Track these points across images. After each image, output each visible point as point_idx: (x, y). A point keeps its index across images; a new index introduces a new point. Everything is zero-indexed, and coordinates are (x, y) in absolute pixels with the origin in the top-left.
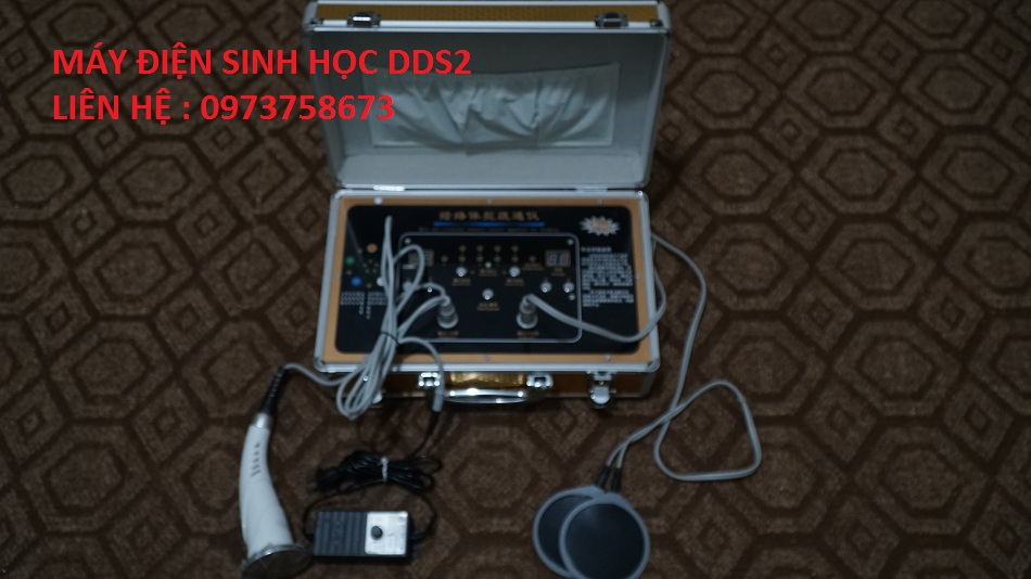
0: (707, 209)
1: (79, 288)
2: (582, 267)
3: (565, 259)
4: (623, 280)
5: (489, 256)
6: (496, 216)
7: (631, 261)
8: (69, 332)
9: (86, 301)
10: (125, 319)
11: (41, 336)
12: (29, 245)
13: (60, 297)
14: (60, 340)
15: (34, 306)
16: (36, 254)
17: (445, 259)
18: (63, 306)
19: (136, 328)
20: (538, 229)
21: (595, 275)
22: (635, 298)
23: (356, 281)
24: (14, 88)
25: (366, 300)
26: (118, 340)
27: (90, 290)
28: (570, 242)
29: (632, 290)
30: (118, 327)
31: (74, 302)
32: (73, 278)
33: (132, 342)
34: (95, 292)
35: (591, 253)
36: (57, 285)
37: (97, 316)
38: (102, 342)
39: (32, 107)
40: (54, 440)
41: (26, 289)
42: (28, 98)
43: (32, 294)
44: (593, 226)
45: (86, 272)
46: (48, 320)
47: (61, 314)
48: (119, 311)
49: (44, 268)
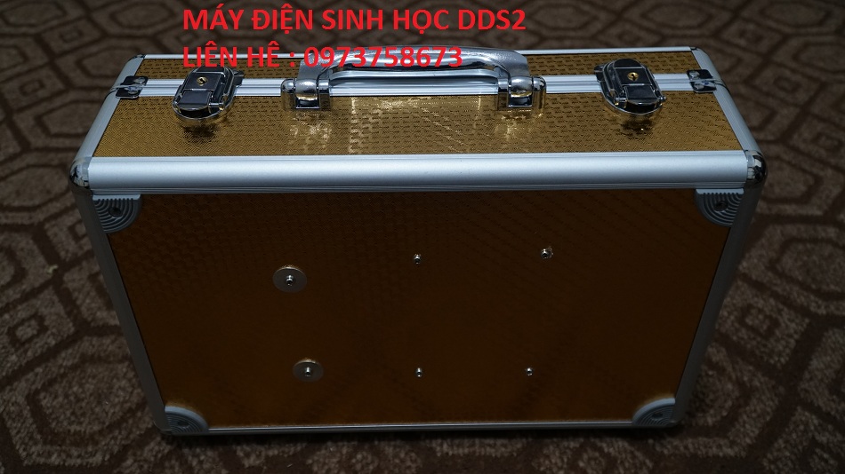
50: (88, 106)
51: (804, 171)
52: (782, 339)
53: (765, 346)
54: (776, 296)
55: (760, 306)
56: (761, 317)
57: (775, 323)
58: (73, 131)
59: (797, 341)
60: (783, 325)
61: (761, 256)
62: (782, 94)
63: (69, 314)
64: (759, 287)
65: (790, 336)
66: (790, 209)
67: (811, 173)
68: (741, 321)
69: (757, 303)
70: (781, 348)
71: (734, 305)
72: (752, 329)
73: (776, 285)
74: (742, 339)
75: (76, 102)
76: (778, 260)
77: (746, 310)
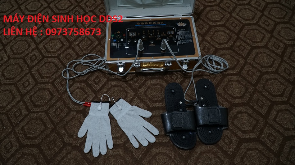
0: (208, 24)
1: (39, 50)
2: (177, 34)
3: (172, 33)
4: (189, 37)
5: (151, 33)
6: (152, 23)
7: (191, 32)
8: (36, 61)
9: (41, 53)
10: (51, 57)
11: (29, 63)
12: (25, 41)
13: (34, 53)
14: (34, 63)
15: (27, 55)
16: (27, 42)
17: (139, 34)
18: (35, 55)
19: (55, 59)
20: (164, 26)
21: (181, 36)
22: (193, 41)
23: (115, 40)
24: (22, 4)
25: (118, 45)
26: (50, 62)
27: (42, 51)
28: (173, 28)
29: (192, 39)
30: (49, 59)
31: (38, 54)
32: (37, 48)
33: (54, 63)
34: (43, 51)
35: (179, 31)
36: (33, 50)
37: (44, 57)
38: (45, 63)
39: (26, 8)
40: (33, 88)
41: (25, 51)
42: (25, 7)
43: (26, 52)
44: (179, 24)
45: (41, 46)
46: (31, 58)
47: (34, 57)
48: (50, 55)
49: (30, 46)
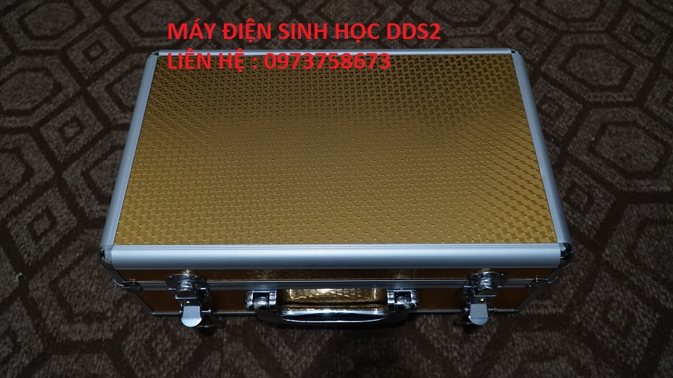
50: (33, 75)
51: (656, 138)
52: (638, 336)
53: (624, 345)
54: (632, 287)
55: (619, 299)
56: (620, 312)
57: (632, 318)
58: (22, 108)
59: (649, 339)
60: (638, 321)
61: (621, 240)
62: (638, 45)
63: (37, 327)
64: (618, 276)
65: (644, 334)
66: (644, 185)
67: (661, 141)
68: (604, 317)
69: (617, 295)
70: (636, 348)
71: (598, 298)
72: (612, 325)
73: (632, 274)
74: (605, 337)
75: (22, 70)
76: (634, 246)
77: (607, 304)
